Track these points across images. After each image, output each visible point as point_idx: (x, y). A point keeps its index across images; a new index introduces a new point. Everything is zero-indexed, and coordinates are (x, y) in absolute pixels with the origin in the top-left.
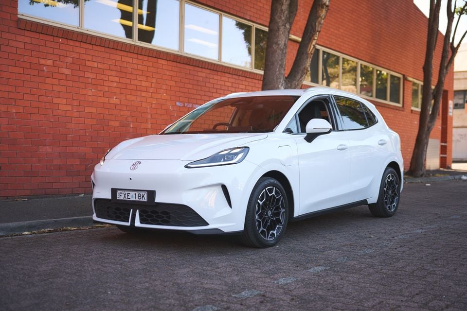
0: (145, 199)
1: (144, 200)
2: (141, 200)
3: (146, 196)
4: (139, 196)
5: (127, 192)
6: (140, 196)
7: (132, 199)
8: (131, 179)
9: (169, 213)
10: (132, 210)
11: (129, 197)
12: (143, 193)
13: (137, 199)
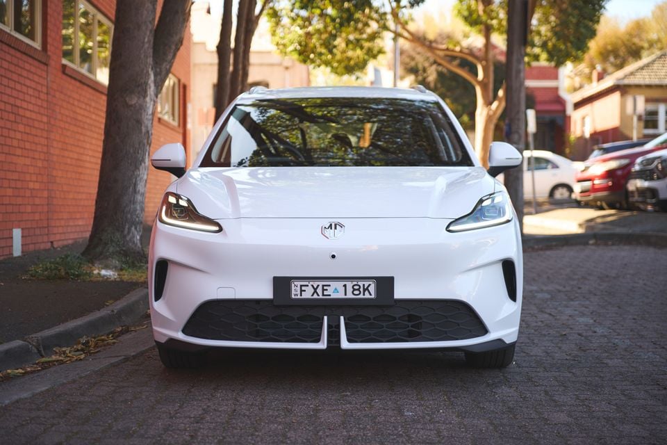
0: (372, 293)
1: (367, 296)
2: (361, 296)
3: (372, 289)
4: (354, 290)
5: (321, 283)
6: (359, 290)
7: (334, 296)
8: (333, 256)
9: (421, 318)
10: (326, 318)
11: (325, 293)
12: (367, 284)
13: (350, 295)
